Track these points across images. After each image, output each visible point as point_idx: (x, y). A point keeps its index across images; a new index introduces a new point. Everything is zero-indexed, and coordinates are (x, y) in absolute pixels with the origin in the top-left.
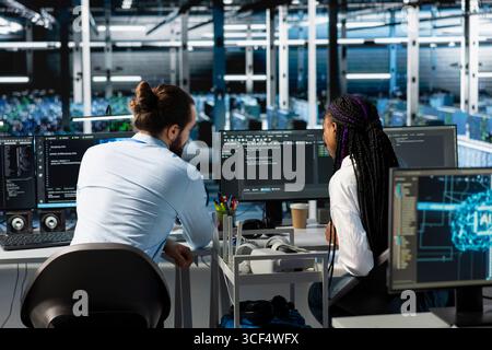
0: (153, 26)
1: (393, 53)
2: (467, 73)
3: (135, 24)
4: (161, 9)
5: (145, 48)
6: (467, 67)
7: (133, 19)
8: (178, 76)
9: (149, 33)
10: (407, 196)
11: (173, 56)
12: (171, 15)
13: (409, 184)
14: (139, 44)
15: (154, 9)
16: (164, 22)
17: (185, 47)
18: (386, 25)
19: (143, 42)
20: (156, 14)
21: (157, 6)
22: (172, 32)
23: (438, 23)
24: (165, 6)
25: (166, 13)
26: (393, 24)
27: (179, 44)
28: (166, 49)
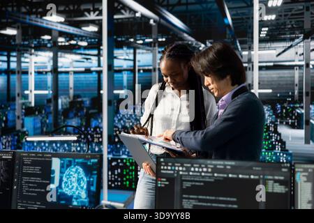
0: (282, 50)
3: (269, 48)
4: (288, 36)
5: (277, 67)
7: (268, 45)
8: (301, 89)
9: (279, 54)
10: (305, 182)
11: (297, 73)
12: (297, 41)
13: (306, 174)
14: (271, 64)
16: (291, 47)
17: (308, 65)
19: (274, 62)
20: (284, 40)
21: (285, 34)
22: (297, 53)
24: (291, 34)
25: (292, 39)
27: (303, 63)
28: (292, 67)
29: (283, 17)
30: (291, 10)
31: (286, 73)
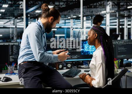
0: (6, 22)
1: (65, 30)
2: (83, 35)
3: (2, 21)
4: (8, 18)
5: (4, 28)
6: (83, 33)
9: (5, 23)
11: (11, 30)
14: (2, 27)
15: (6, 18)
18: (63, 23)
19: (3, 26)
22: (11, 23)
23: (75, 23)
26: (65, 23)
28: (9, 28)
29: (7, 11)
30: (9, 9)
31: (7, 30)
